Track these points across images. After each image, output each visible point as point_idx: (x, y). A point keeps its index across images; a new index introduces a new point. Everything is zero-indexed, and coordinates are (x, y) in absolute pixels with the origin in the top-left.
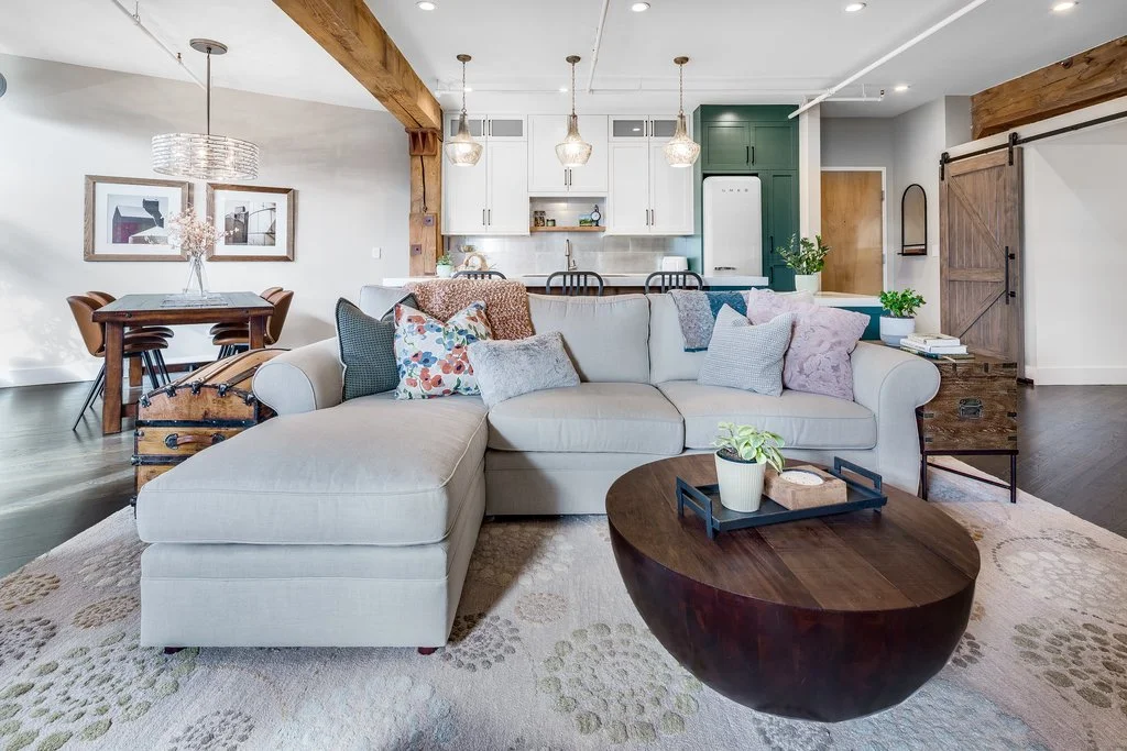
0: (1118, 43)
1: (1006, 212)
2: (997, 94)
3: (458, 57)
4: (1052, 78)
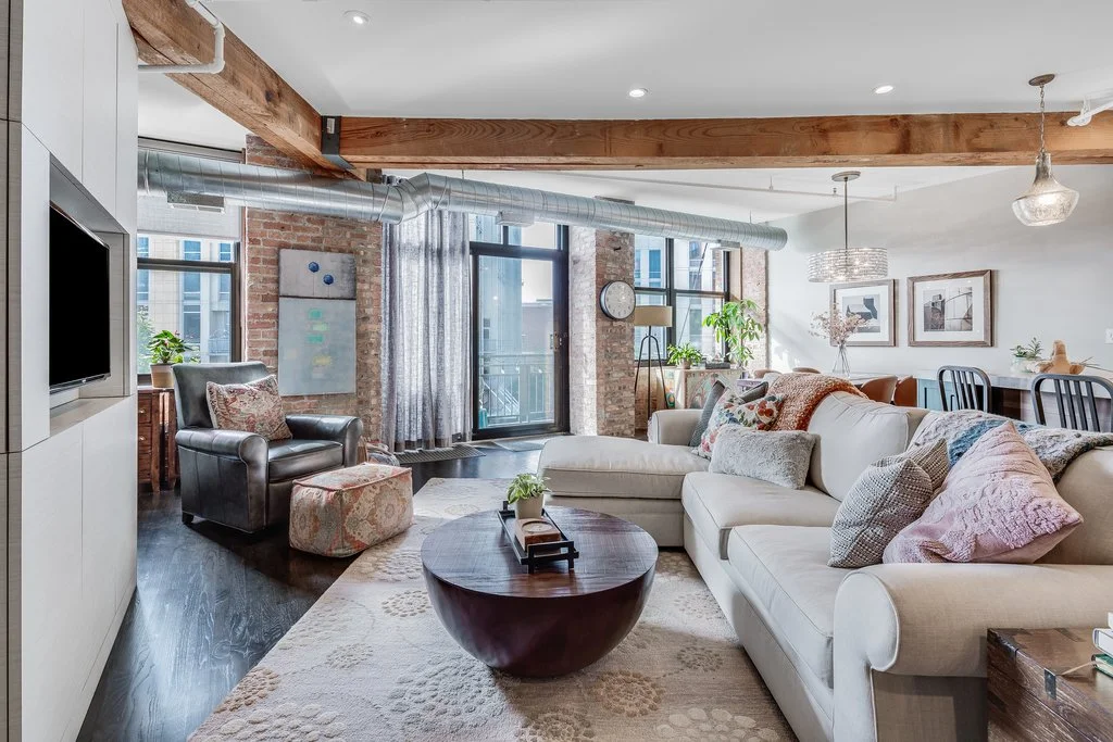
3: (1030, 83)
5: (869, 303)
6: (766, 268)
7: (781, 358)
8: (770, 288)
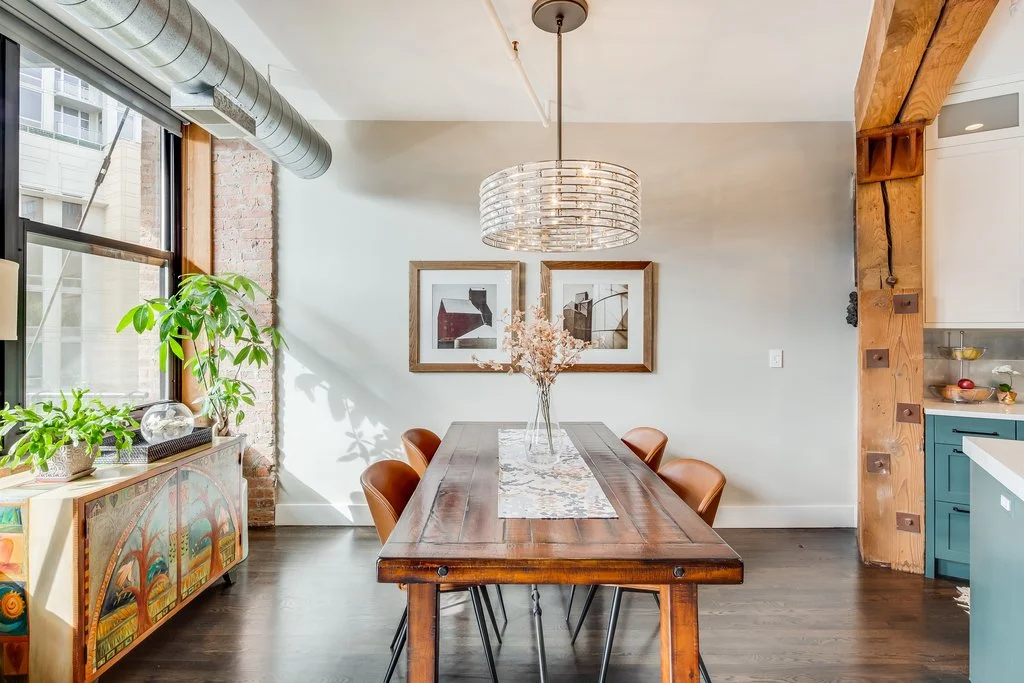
5: (478, 297)
6: (275, 212)
7: (312, 398)
8: (281, 254)
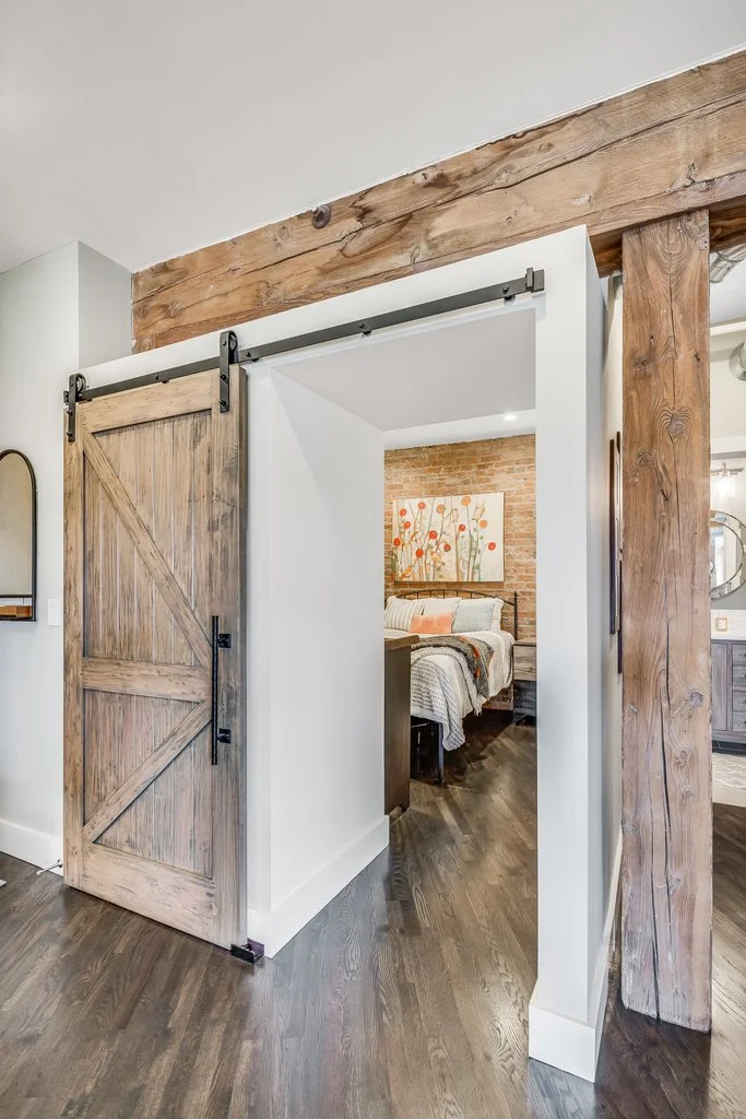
0: (419, 179)
1: (212, 527)
2: (184, 273)
4: (291, 246)
